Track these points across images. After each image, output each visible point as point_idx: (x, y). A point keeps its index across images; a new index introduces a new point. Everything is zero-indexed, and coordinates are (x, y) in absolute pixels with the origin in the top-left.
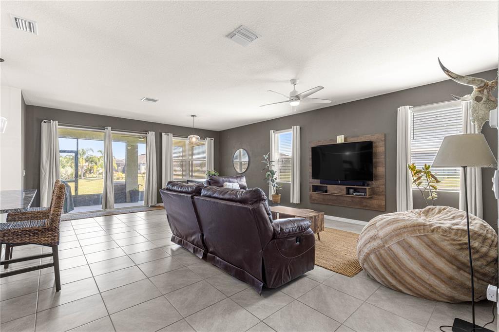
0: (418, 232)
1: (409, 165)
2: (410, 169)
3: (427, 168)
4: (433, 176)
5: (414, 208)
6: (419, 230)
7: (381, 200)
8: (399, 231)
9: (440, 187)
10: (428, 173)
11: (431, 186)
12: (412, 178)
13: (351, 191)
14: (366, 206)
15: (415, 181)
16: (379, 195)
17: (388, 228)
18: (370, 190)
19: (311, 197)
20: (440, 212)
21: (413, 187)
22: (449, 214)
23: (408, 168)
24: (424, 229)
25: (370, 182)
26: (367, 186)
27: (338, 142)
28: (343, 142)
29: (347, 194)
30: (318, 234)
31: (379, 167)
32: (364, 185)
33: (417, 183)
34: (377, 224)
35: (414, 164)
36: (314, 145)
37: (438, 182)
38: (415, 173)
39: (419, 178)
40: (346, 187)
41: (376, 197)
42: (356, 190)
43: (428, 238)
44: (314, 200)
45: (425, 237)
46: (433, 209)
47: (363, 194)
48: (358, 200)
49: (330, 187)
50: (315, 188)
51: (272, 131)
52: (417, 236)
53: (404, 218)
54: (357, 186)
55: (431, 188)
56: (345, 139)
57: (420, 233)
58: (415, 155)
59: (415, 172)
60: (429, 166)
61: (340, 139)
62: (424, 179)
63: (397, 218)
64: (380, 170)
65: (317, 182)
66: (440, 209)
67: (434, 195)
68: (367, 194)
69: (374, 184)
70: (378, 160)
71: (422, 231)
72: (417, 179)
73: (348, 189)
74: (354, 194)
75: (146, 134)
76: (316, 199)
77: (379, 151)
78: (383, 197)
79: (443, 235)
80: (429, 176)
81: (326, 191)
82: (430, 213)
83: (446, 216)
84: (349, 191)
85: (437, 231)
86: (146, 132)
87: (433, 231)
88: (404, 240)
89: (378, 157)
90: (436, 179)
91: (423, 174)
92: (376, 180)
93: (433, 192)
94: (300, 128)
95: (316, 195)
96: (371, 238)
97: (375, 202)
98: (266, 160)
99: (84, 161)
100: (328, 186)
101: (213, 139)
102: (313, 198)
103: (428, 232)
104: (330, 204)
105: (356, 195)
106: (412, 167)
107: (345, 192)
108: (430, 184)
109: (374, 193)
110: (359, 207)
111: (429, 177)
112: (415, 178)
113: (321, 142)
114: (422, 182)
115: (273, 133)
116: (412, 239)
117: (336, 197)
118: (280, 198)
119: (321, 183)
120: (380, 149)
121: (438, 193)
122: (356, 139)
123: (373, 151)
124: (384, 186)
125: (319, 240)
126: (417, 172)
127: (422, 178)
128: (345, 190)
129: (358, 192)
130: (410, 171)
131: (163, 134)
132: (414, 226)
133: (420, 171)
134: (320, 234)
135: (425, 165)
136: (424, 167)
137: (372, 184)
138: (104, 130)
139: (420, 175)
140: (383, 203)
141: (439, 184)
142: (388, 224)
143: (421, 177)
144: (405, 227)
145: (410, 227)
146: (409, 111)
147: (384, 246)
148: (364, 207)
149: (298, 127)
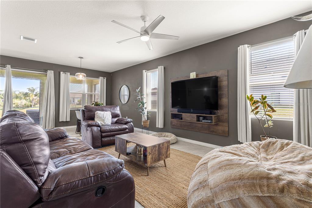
0: (259, 191)
1: (247, 96)
2: (248, 99)
3: (264, 98)
4: (269, 106)
5: (253, 140)
6: (261, 186)
7: (225, 126)
8: (233, 182)
9: (276, 116)
10: (264, 103)
11: (267, 115)
12: (250, 108)
13: (201, 118)
14: (213, 131)
15: (253, 111)
16: (223, 122)
17: (220, 174)
18: (216, 118)
19: (171, 122)
20: (282, 148)
21: (251, 116)
22: (295, 153)
23: (247, 99)
24: (268, 186)
25: (216, 111)
26: (214, 114)
27: (191, 78)
28: (195, 77)
29: (197, 121)
30: (164, 161)
31: (223, 98)
32: (211, 114)
33: (254, 112)
34: (209, 164)
35: (252, 95)
36: (173, 81)
37: (274, 111)
38: (253, 104)
39: (257, 108)
40: (197, 115)
41: (221, 123)
42: (205, 118)
43: (276, 203)
44: (174, 125)
45: (271, 201)
46: (274, 143)
47: (210, 121)
48: (206, 126)
49: (184, 115)
50: (174, 116)
51: (144, 71)
52: (258, 197)
53: (240, 162)
54: (205, 114)
55: (267, 117)
56: (197, 75)
57: (262, 192)
58: (252, 88)
59: (253, 102)
60: (266, 97)
61: (193, 76)
62: (261, 109)
63: (231, 160)
64: (224, 101)
65: (175, 111)
66: (282, 145)
67: (270, 123)
68: (213, 121)
69: (219, 112)
70: (222, 92)
71: (265, 189)
72: (255, 108)
73: (198, 117)
74: (203, 121)
75: (46, 72)
76: (175, 124)
77: (223, 85)
78: (226, 124)
79: (300, 201)
80: (265, 105)
81: (182, 119)
82: (271, 149)
83: (291, 155)
84: (199, 118)
85: (289, 191)
86: (46, 71)
87: (282, 190)
88: (238, 198)
89: (222, 90)
90: (272, 108)
91: (259, 104)
92: (221, 109)
93: (269, 120)
94: (164, 68)
95: (175, 121)
96: (200, 183)
97: (220, 128)
98: (138, 93)
99: (33, 96)
100: (183, 114)
101: (106, 78)
102: (173, 124)
103: (274, 192)
104: (185, 128)
105: (204, 122)
106: (250, 98)
107: (195, 119)
108: (267, 113)
109: (219, 120)
110: (208, 132)
111: (265, 107)
112: (253, 108)
113: (179, 79)
114: (259, 111)
115: (145, 72)
116: (251, 200)
117: (190, 123)
118: (149, 123)
119: (178, 112)
120: (224, 83)
121: (274, 122)
122: (205, 75)
123: (218, 85)
124: (227, 115)
125: (165, 166)
126: (255, 102)
127: (259, 108)
128: (196, 117)
129: (207, 120)
130: (248, 102)
131: (61, 73)
132: (253, 178)
133: (258, 102)
134: (166, 161)
135: (262, 96)
136: (261, 98)
137: (218, 113)
138: (5, 67)
139: (257, 105)
140: (227, 129)
141: (274, 113)
142: (220, 168)
143: (258, 106)
144: (241, 178)
145: (248, 178)
146: (248, 50)
147: (213, 201)
148: (211, 132)
149: (163, 67)
